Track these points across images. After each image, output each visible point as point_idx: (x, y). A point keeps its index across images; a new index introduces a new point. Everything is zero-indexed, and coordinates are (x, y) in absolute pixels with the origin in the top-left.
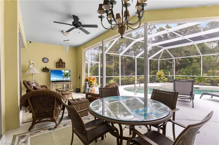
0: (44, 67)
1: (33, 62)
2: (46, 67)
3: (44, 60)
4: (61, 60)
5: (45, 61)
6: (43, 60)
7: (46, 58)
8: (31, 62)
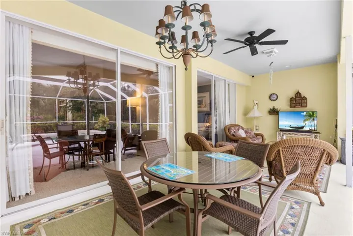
0: (272, 108)
1: (257, 102)
2: (274, 107)
3: (273, 97)
4: (298, 94)
5: (273, 99)
6: (270, 97)
7: (273, 94)
8: (255, 102)
